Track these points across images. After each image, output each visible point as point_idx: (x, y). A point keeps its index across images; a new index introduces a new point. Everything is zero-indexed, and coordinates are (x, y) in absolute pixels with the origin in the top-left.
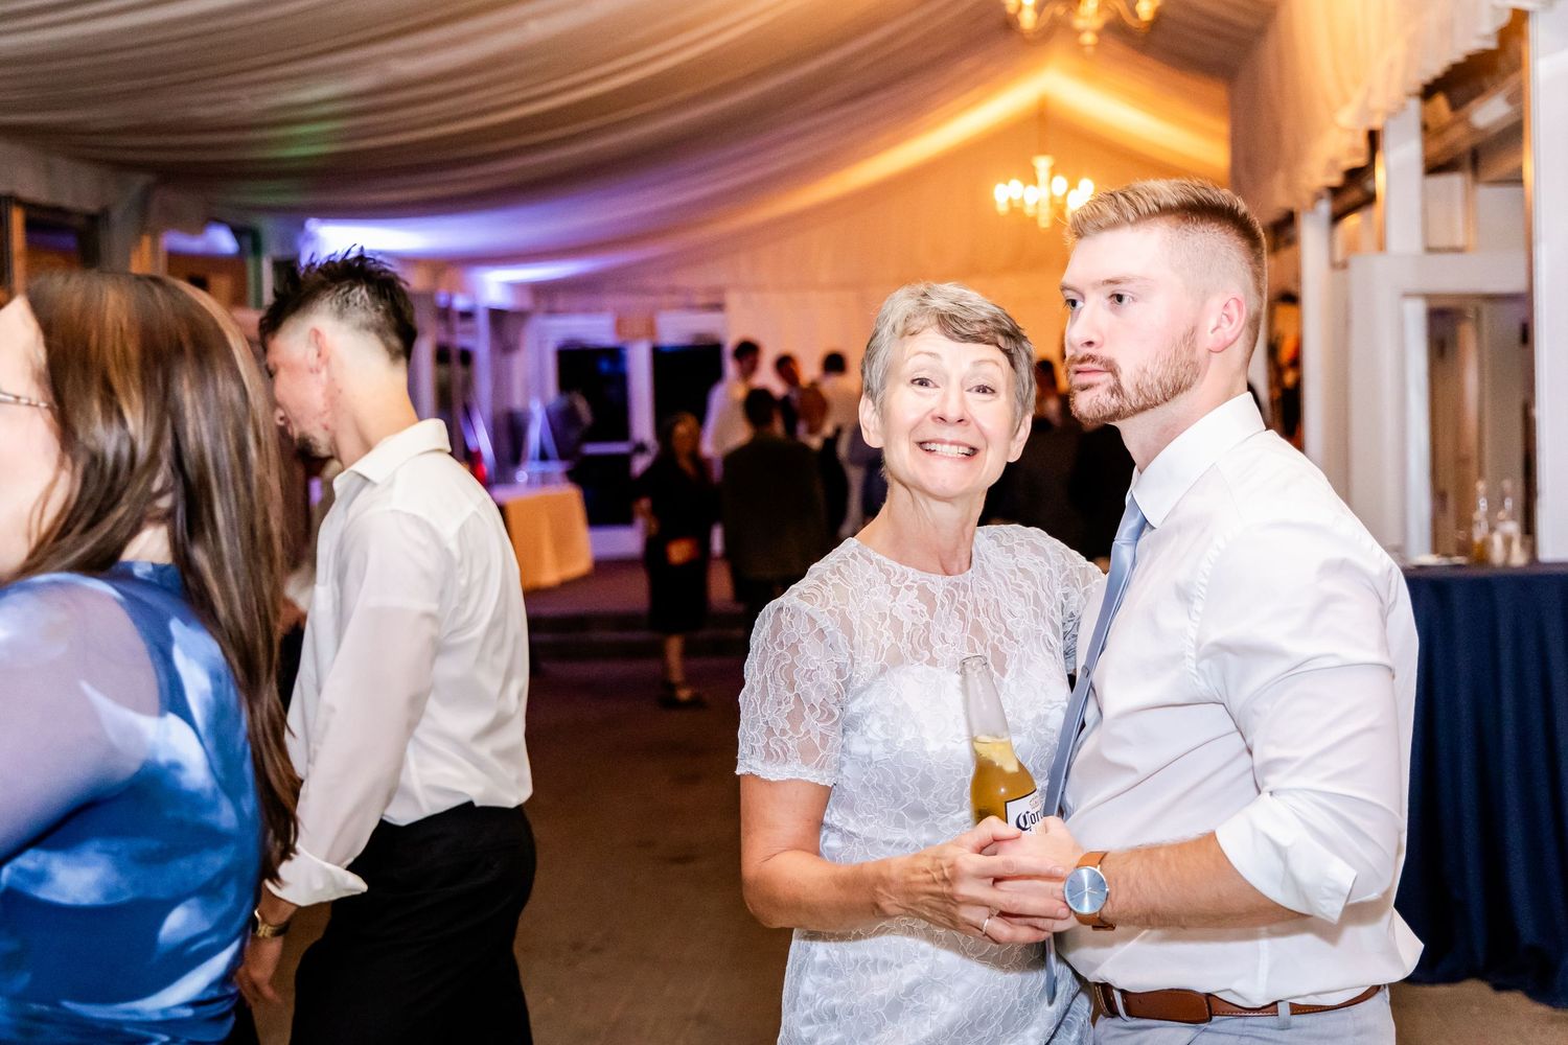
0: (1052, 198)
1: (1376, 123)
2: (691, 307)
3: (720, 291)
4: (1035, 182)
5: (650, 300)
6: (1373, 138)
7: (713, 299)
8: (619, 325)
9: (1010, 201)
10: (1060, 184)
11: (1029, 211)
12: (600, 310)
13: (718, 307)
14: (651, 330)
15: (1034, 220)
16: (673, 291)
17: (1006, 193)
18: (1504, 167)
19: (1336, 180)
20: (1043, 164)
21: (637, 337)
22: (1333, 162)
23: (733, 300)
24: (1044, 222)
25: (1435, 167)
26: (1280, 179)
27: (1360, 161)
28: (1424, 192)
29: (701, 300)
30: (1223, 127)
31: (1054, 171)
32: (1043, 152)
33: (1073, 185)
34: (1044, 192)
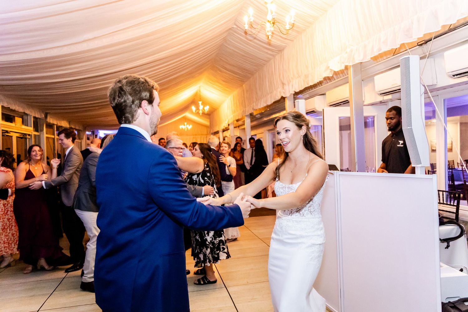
0: (187, 127)
1: (230, 123)
4: (185, 125)
6: (229, 125)
10: (188, 126)
11: (184, 128)
15: (185, 130)
17: (181, 127)
18: (243, 127)
19: (224, 128)
20: (186, 123)
22: (224, 126)
24: (186, 130)
25: (235, 127)
26: (217, 127)
27: (227, 126)
28: (234, 130)
30: (209, 120)
31: (187, 124)
32: (186, 122)
33: (189, 126)
34: (186, 127)
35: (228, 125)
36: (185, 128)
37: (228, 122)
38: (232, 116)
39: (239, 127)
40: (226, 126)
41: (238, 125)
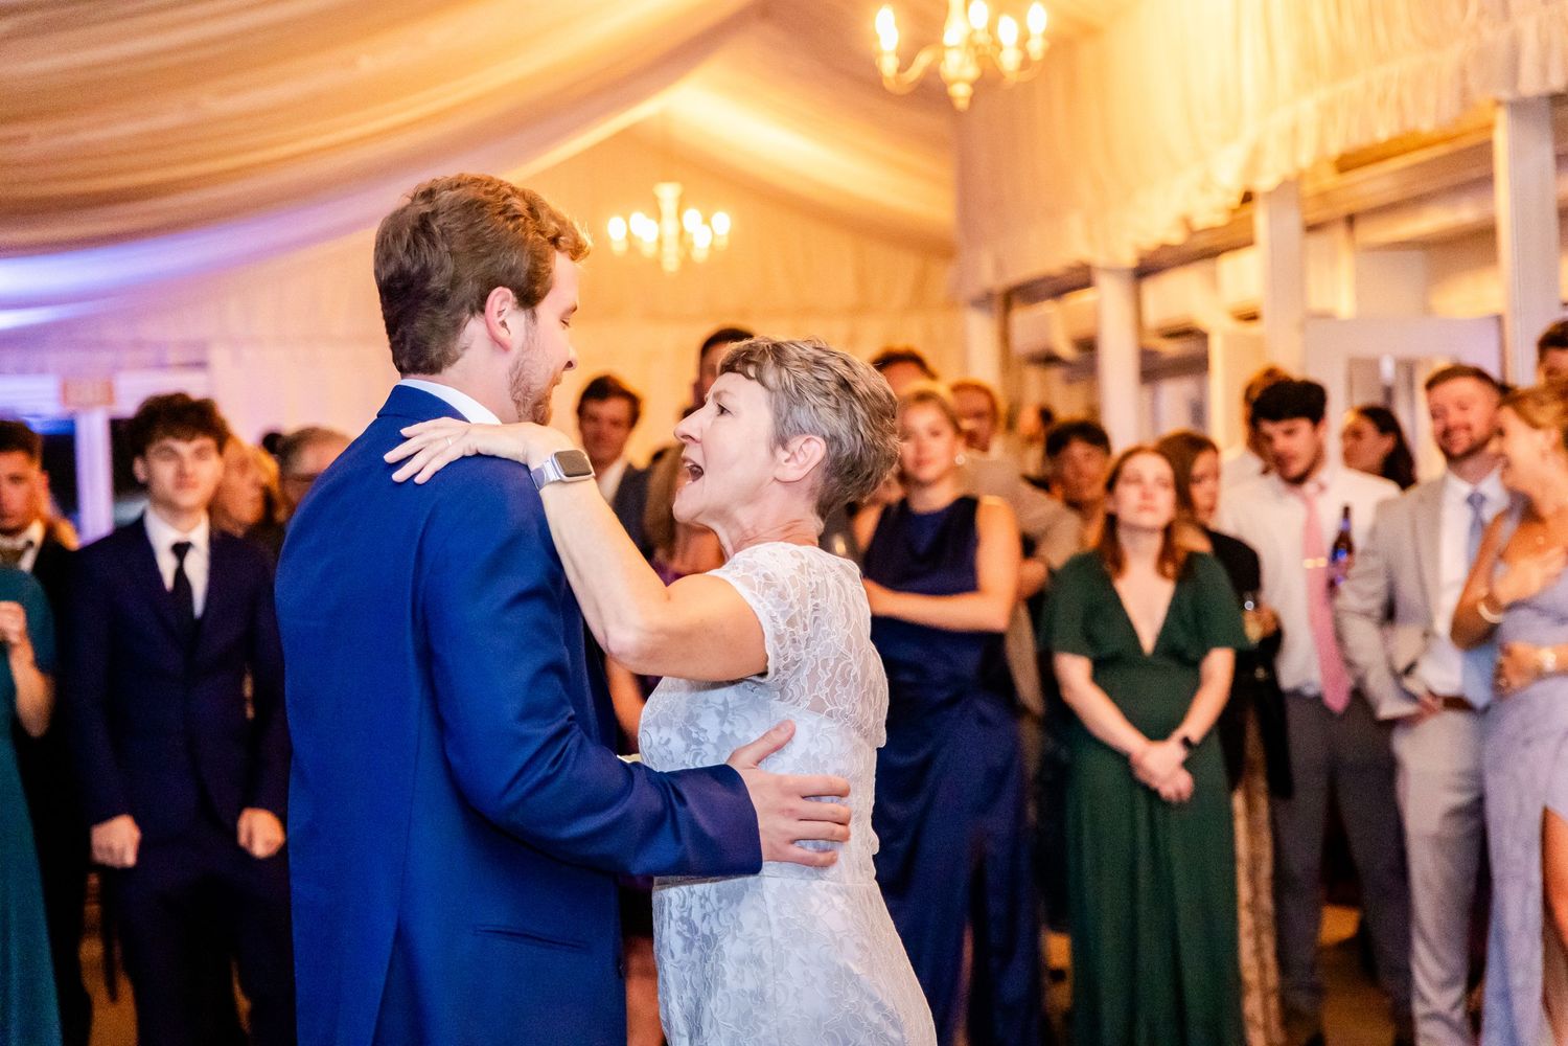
0: (679, 234)
2: (162, 366)
3: (202, 345)
4: (657, 214)
5: (106, 357)
6: (1247, 199)
7: (194, 357)
8: (64, 392)
9: (630, 237)
10: (692, 217)
11: (649, 250)
12: (41, 371)
13: (200, 365)
14: (109, 395)
15: (657, 262)
16: (138, 345)
19: (1174, 235)
20: (668, 193)
21: (89, 406)
22: (1177, 218)
23: (219, 356)
24: (671, 263)
25: (1312, 228)
29: (173, 357)
31: (682, 204)
32: (667, 182)
34: (670, 227)
35: (1235, 200)
36: (660, 241)
37: (1253, 165)
38: (1308, 107)
39: (1351, 220)
40: (1210, 212)
41: (1344, 209)
